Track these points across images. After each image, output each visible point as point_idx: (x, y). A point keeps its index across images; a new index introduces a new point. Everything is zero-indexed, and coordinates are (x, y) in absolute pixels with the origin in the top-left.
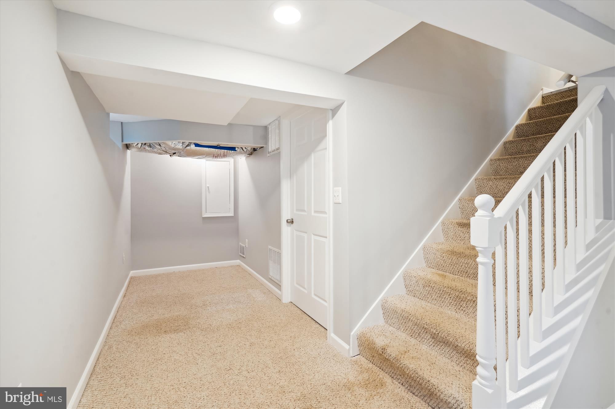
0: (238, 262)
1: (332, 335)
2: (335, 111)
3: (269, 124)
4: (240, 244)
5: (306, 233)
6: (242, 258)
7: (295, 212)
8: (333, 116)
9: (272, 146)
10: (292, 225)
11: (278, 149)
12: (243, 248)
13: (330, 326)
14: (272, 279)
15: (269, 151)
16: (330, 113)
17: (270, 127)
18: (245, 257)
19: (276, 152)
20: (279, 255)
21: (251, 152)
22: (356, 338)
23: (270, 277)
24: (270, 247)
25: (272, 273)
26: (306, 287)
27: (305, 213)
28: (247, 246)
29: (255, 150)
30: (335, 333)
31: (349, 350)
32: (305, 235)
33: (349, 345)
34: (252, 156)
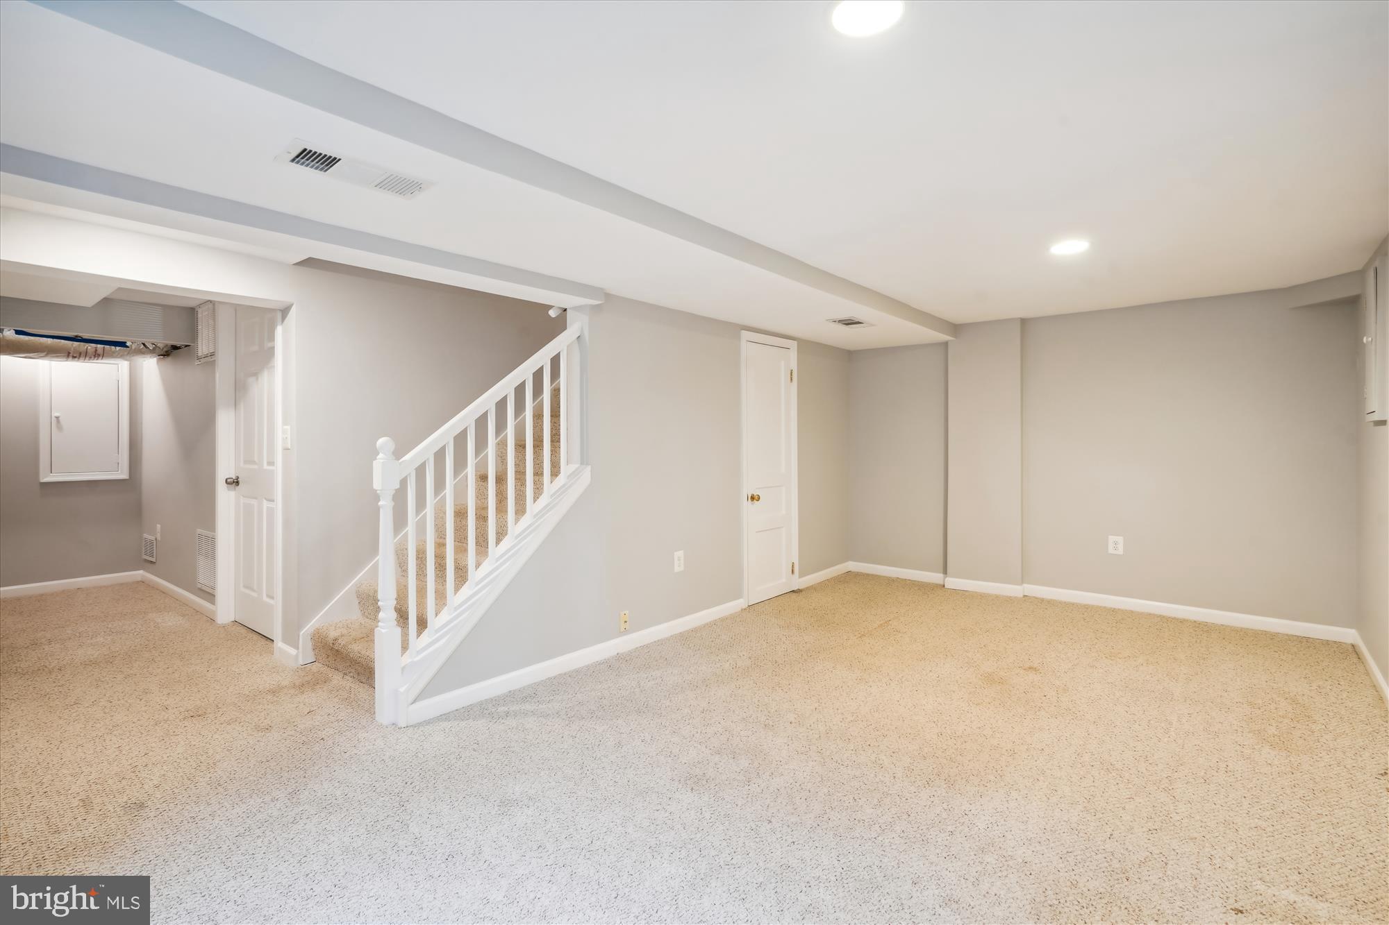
0: (140, 574)
1: (279, 644)
2: (285, 311)
3: (199, 306)
4: (145, 535)
5: (256, 498)
6: (149, 564)
7: (242, 464)
8: (284, 318)
9: (203, 348)
10: (237, 488)
11: (212, 354)
12: (151, 543)
13: (277, 633)
14: (203, 588)
15: (199, 355)
16: (279, 315)
17: (200, 311)
18: (154, 560)
19: (209, 359)
20: (212, 541)
21: (166, 352)
22: (310, 638)
23: (199, 586)
24: (199, 531)
25: (202, 579)
26: (255, 588)
27: (256, 467)
28: (159, 538)
29: (175, 348)
30: (285, 641)
31: (297, 656)
32: (254, 502)
33: (298, 648)
34: (169, 359)
